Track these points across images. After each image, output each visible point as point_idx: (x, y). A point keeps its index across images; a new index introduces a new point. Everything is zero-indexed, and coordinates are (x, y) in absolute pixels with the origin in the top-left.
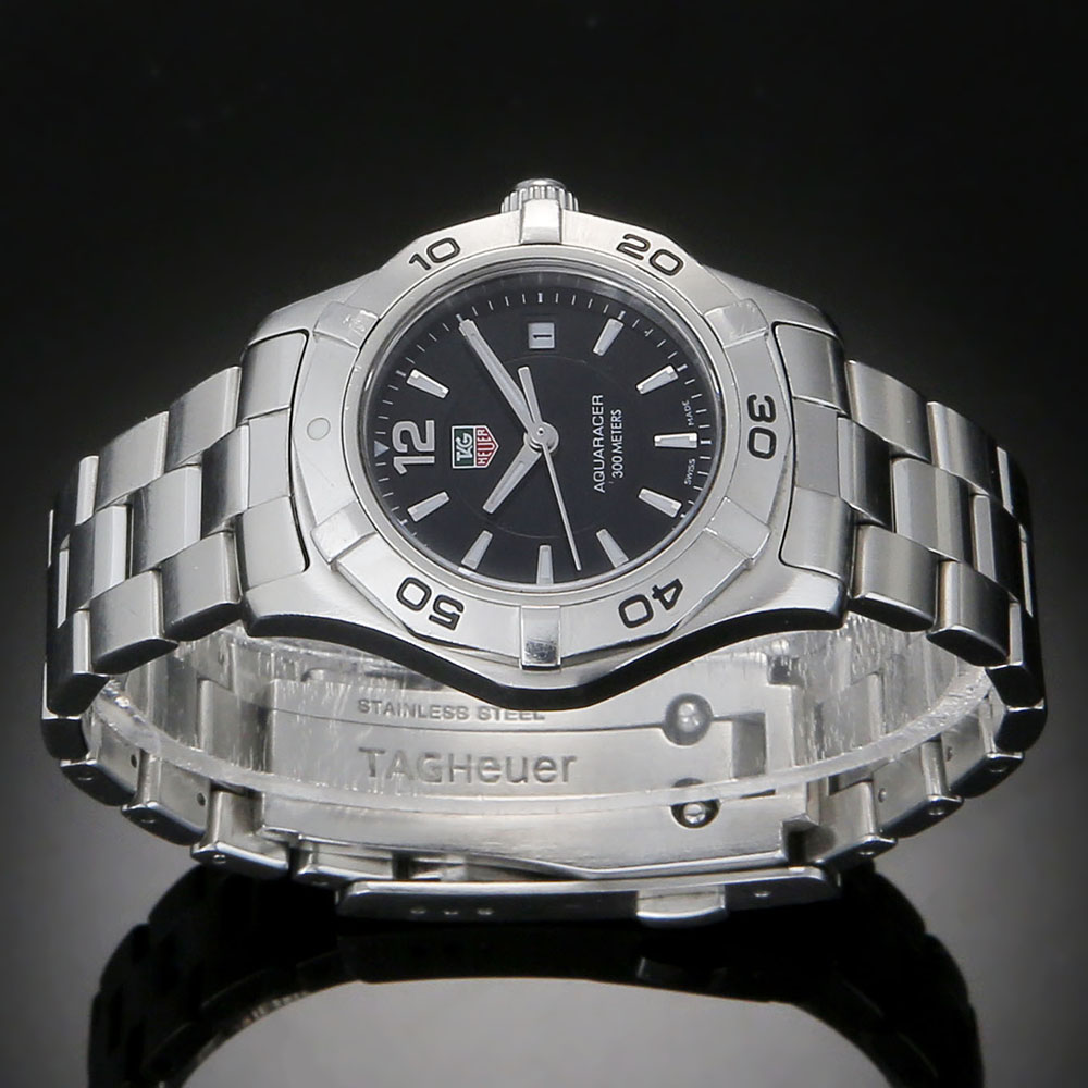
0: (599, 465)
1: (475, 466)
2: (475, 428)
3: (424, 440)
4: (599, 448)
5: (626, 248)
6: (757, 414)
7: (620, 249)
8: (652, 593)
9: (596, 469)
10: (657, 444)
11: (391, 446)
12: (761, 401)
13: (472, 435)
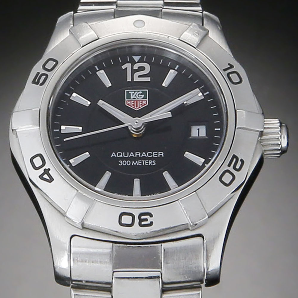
0: (126, 155)
1: (126, 100)
2: (147, 100)
3: (140, 76)
4: (135, 155)
5: (235, 160)
6: (142, 217)
7: (234, 156)
8: (47, 168)
9: (124, 153)
10: (135, 180)
11: (138, 62)
12: (150, 219)
13: (143, 99)
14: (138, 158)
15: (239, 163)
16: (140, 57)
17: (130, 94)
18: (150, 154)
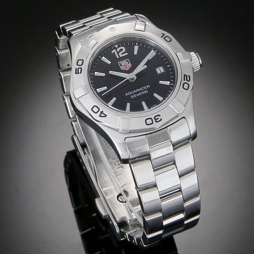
0: (132, 92)
1: (121, 67)
2: (130, 63)
3: (122, 54)
4: (136, 91)
5: (186, 76)
6: (156, 118)
7: (185, 75)
8: (101, 111)
9: (131, 92)
10: (142, 102)
11: (118, 48)
12: (160, 118)
13: (128, 64)
14: (138, 92)
15: (188, 77)
16: (118, 45)
17: (121, 64)
18: (143, 88)
